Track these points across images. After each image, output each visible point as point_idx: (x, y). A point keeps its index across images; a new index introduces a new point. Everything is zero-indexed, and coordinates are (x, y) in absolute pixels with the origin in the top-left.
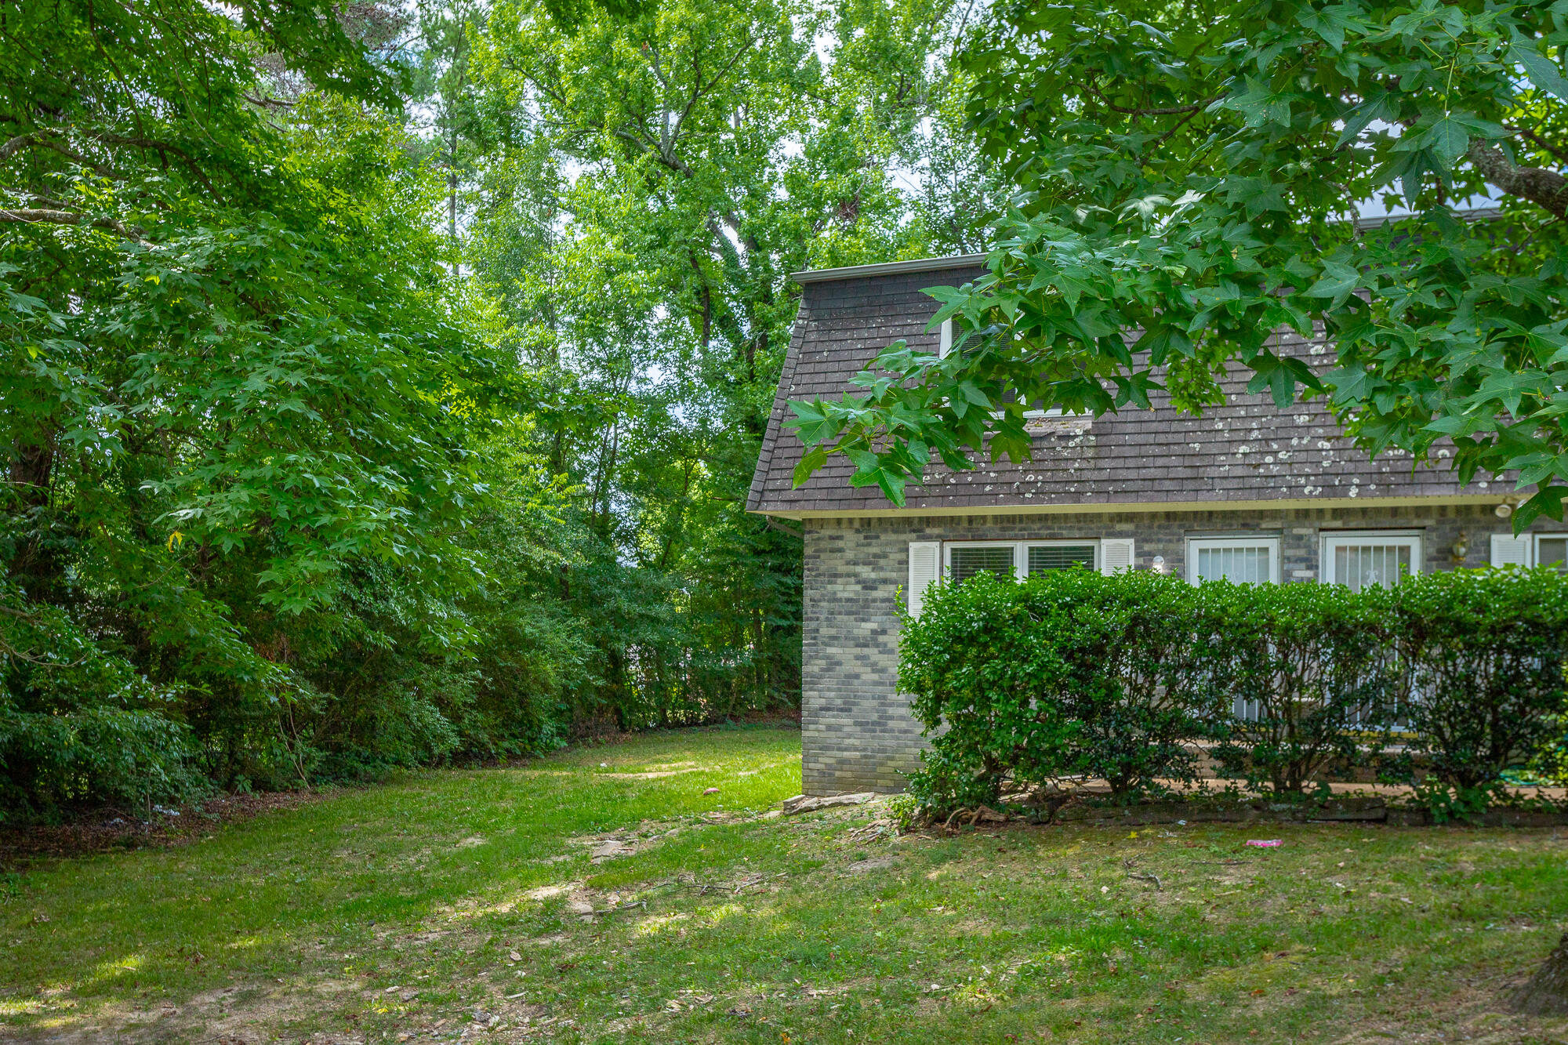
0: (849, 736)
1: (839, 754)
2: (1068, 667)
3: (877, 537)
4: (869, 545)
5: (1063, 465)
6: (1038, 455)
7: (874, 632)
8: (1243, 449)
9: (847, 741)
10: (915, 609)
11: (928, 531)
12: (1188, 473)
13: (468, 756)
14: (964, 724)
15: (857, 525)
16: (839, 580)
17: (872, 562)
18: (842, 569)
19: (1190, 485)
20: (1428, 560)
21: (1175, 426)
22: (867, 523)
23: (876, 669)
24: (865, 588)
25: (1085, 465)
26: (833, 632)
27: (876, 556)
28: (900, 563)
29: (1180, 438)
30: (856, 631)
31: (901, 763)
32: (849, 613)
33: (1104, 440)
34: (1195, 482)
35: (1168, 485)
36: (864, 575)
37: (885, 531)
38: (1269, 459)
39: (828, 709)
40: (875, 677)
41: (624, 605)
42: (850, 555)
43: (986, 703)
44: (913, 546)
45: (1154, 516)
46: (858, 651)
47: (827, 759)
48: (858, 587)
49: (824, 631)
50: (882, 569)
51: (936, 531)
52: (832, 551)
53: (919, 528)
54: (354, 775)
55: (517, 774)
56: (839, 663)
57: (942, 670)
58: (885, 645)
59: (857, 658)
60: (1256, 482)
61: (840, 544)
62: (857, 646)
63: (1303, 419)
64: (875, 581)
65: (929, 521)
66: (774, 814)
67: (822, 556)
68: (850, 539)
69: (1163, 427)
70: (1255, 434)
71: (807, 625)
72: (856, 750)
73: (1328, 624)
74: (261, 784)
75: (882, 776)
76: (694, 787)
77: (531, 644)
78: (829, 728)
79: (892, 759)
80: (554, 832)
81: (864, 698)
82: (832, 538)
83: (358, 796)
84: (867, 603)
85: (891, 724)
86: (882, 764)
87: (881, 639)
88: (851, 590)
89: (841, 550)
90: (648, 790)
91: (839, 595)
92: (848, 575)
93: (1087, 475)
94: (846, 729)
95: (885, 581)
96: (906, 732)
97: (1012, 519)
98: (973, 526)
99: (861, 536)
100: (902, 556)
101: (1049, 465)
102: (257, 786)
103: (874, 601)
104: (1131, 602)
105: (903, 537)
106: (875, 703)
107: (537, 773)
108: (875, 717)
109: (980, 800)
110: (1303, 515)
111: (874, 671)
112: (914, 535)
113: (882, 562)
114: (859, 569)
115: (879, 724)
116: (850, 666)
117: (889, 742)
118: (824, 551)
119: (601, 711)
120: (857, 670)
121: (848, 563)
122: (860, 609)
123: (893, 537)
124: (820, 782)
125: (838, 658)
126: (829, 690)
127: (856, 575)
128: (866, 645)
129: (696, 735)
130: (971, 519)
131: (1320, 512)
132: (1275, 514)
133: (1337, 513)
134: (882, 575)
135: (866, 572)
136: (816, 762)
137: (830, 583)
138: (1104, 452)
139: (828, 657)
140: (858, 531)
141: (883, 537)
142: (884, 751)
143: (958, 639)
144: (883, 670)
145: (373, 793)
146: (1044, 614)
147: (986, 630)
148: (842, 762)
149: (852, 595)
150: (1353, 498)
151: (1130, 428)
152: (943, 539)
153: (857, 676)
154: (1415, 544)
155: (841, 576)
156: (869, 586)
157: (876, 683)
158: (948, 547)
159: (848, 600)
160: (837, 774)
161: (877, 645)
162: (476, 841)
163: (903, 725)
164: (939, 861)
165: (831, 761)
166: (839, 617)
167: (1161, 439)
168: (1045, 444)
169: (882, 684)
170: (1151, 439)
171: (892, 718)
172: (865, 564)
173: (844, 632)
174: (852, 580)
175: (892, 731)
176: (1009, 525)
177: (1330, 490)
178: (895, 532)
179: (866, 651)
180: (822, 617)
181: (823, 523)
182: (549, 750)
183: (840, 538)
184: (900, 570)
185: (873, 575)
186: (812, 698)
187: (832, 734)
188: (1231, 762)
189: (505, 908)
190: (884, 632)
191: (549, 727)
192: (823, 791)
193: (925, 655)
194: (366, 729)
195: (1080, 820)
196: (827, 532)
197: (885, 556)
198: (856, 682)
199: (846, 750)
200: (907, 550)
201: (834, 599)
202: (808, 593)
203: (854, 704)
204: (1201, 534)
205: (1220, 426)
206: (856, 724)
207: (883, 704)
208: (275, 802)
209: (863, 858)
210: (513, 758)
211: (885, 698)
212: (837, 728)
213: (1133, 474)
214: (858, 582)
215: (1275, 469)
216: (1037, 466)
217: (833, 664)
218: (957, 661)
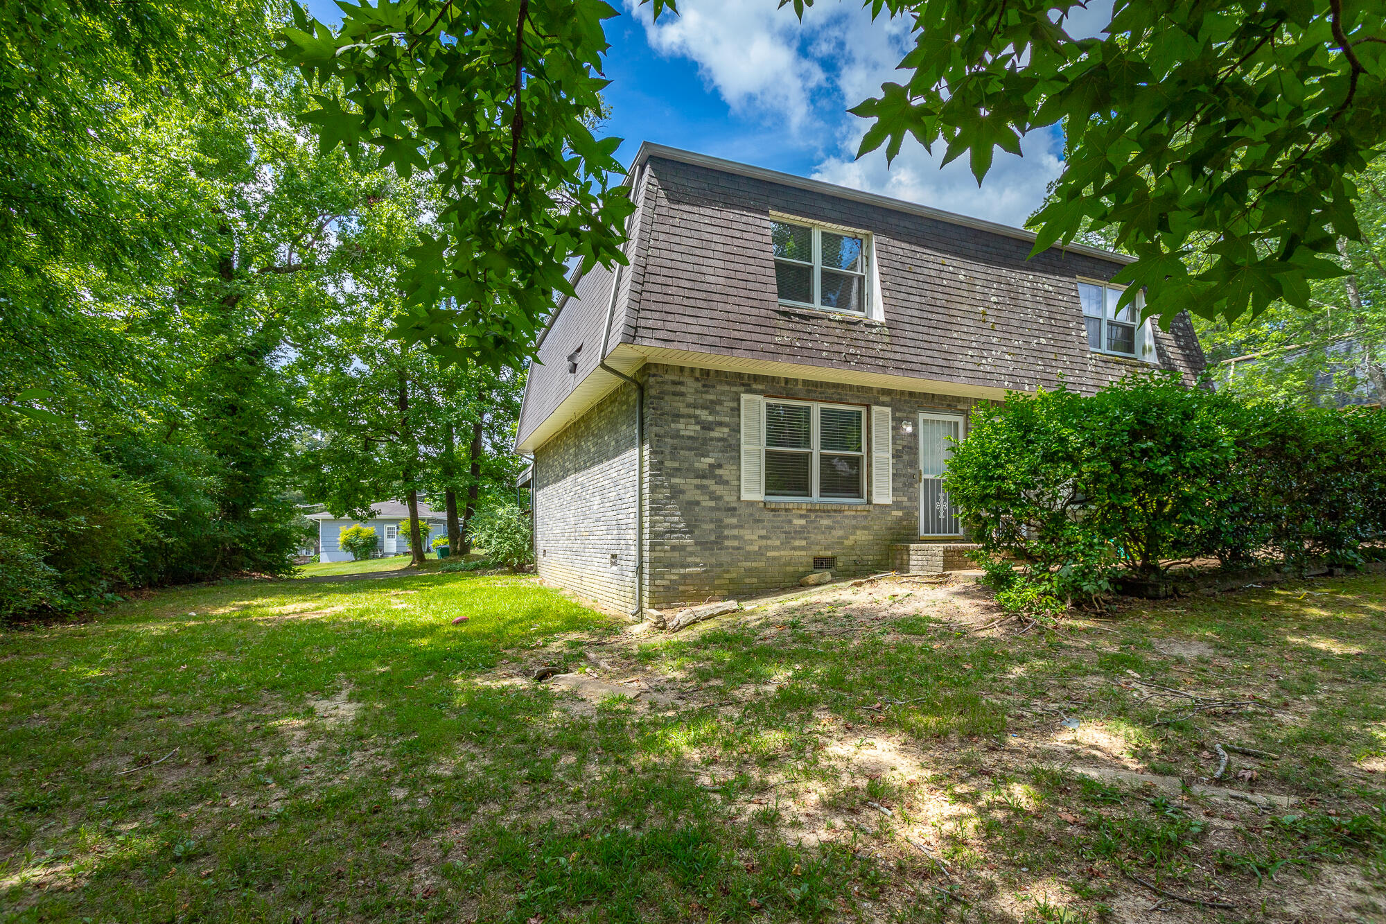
0: (691, 554)
1: (682, 571)
3: (714, 387)
4: (707, 392)
5: (871, 345)
6: (854, 335)
7: (711, 465)
8: (970, 352)
9: (689, 559)
11: (754, 386)
12: (944, 363)
15: (697, 374)
16: (682, 420)
17: (710, 407)
18: (684, 411)
19: (946, 371)
21: (932, 331)
22: (706, 373)
23: (714, 497)
24: (703, 428)
25: (885, 347)
26: (676, 464)
27: (712, 402)
28: (732, 409)
29: (935, 339)
30: (696, 465)
31: (734, 575)
32: (690, 449)
33: (894, 332)
35: (935, 369)
36: (703, 418)
37: (720, 382)
38: (984, 361)
39: (672, 532)
40: (713, 504)
42: (690, 399)
44: (745, 397)
46: (698, 481)
48: (698, 428)
49: (668, 464)
50: (718, 413)
51: (760, 387)
52: (675, 394)
56: (682, 492)
58: (721, 476)
59: (697, 487)
60: (980, 375)
61: (683, 389)
62: (697, 477)
64: (712, 423)
65: (756, 378)
67: (666, 398)
68: (690, 386)
69: (925, 330)
70: (974, 344)
72: (696, 565)
75: (719, 587)
78: (673, 548)
79: (728, 572)
81: (705, 522)
82: (674, 383)
84: (705, 441)
85: (727, 543)
86: (719, 577)
87: (718, 472)
88: (692, 429)
89: (683, 394)
91: (682, 433)
92: (689, 416)
93: (888, 355)
94: (689, 549)
95: (721, 424)
96: (738, 548)
99: (700, 385)
100: (735, 405)
101: (863, 344)
103: (712, 439)
105: (734, 389)
106: (712, 526)
108: (713, 538)
111: (711, 499)
112: (742, 389)
113: (718, 408)
114: (698, 412)
115: (716, 543)
116: (692, 494)
117: (724, 558)
118: (668, 393)
120: (697, 498)
121: (689, 406)
123: (726, 388)
125: (682, 487)
126: (673, 515)
127: (696, 417)
128: (704, 477)
130: (787, 380)
134: (718, 418)
136: (663, 579)
137: (673, 422)
138: (895, 340)
139: (672, 486)
140: (697, 379)
141: (718, 387)
142: (721, 565)
144: (719, 498)
148: (684, 577)
149: (692, 434)
151: (908, 327)
153: (698, 503)
155: (683, 416)
156: (707, 427)
157: (712, 509)
159: (689, 438)
160: (681, 588)
161: (714, 477)
163: (736, 543)
165: (676, 577)
166: (682, 452)
167: (926, 337)
168: (856, 328)
169: (717, 509)
170: (920, 337)
171: (727, 538)
172: (703, 408)
173: (686, 465)
174: (692, 421)
175: (727, 548)
178: (728, 383)
179: (705, 482)
180: (667, 452)
183: (681, 383)
184: (733, 416)
185: (710, 418)
187: (676, 554)
190: (720, 466)
196: (670, 377)
197: (720, 403)
198: (697, 508)
199: (689, 566)
200: (739, 400)
201: (677, 435)
203: (695, 527)
205: (955, 335)
206: (696, 543)
207: (720, 527)
211: (721, 521)
212: (682, 548)
213: (914, 359)
214: (698, 423)
215: (988, 368)
216: (854, 343)
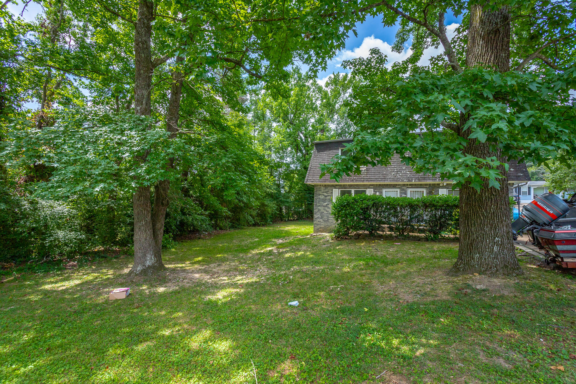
2: (362, 211)
10: (334, 201)
13: (255, 225)
14: (343, 221)
20: (427, 193)
34: (385, 179)
41: (282, 199)
43: (347, 217)
45: (377, 185)
47: (318, 227)
53: (335, 186)
54: (236, 227)
55: (264, 228)
57: (339, 211)
63: (404, 168)
66: (309, 236)
71: (315, 203)
73: (409, 204)
74: (221, 229)
76: (295, 231)
77: (266, 206)
80: (270, 238)
83: (237, 231)
90: (286, 232)
97: (351, 185)
98: (344, 186)
102: (220, 229)
104: (373, 200)
107: (266, 228)
109: (346, 235)
110: (404, 185)
119: (278, 217)
122: (324, 201)
124: (316, 231)
129: (294, 222)
131: (407, 185)
132: (399, 185)
133: (410, 185)
135: (325, 194)
143: (342, 206)
145: (239, 230)
146: (357, 202)
147: (347, 204)
150: (413, 182)
152: (339, 188)
154: (425, 190)
158: (340, 190)
162: (257, 240)
164: (338, 246)
176: (351, 186)
177: (409, 181)
181: (318, 185)
182: (269, 224)
186: (315, 216)
188: (391, 229)
189: (262, 251)
191: (269, 220)
192: (317, 232)
193: (336, 209)
194: (238, 220)
195: (364, 239)
202: (315, 198)
204: (385, 188)
208: (223, 232)
209: (325, 244)
210: (263, 225)
217: (319, 210)
218: (342, 210)
